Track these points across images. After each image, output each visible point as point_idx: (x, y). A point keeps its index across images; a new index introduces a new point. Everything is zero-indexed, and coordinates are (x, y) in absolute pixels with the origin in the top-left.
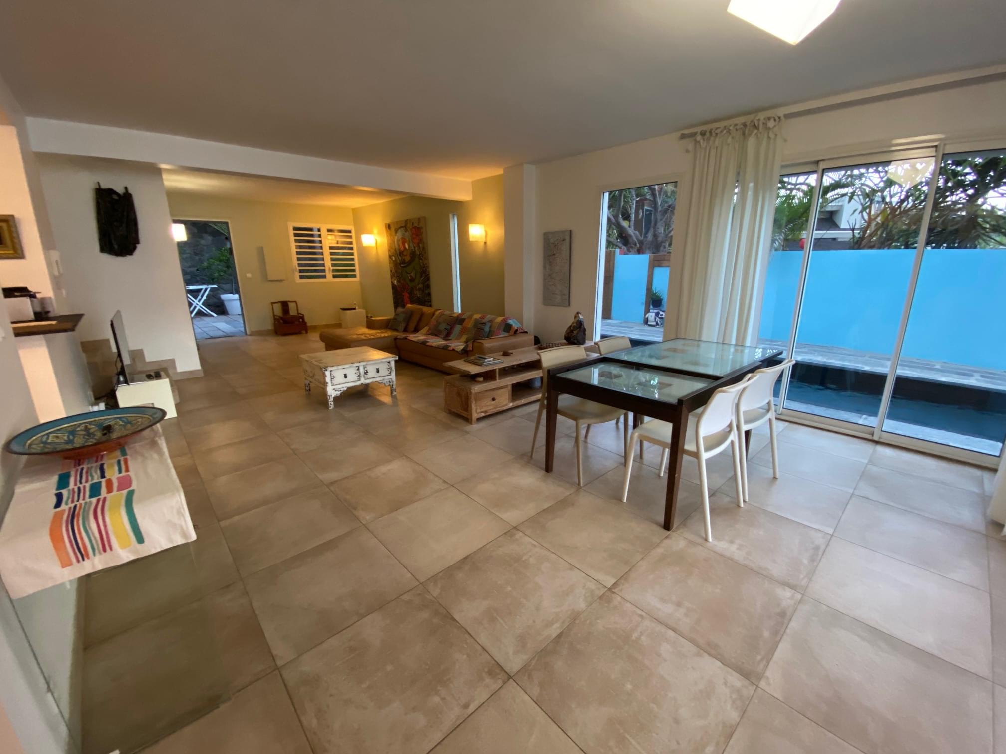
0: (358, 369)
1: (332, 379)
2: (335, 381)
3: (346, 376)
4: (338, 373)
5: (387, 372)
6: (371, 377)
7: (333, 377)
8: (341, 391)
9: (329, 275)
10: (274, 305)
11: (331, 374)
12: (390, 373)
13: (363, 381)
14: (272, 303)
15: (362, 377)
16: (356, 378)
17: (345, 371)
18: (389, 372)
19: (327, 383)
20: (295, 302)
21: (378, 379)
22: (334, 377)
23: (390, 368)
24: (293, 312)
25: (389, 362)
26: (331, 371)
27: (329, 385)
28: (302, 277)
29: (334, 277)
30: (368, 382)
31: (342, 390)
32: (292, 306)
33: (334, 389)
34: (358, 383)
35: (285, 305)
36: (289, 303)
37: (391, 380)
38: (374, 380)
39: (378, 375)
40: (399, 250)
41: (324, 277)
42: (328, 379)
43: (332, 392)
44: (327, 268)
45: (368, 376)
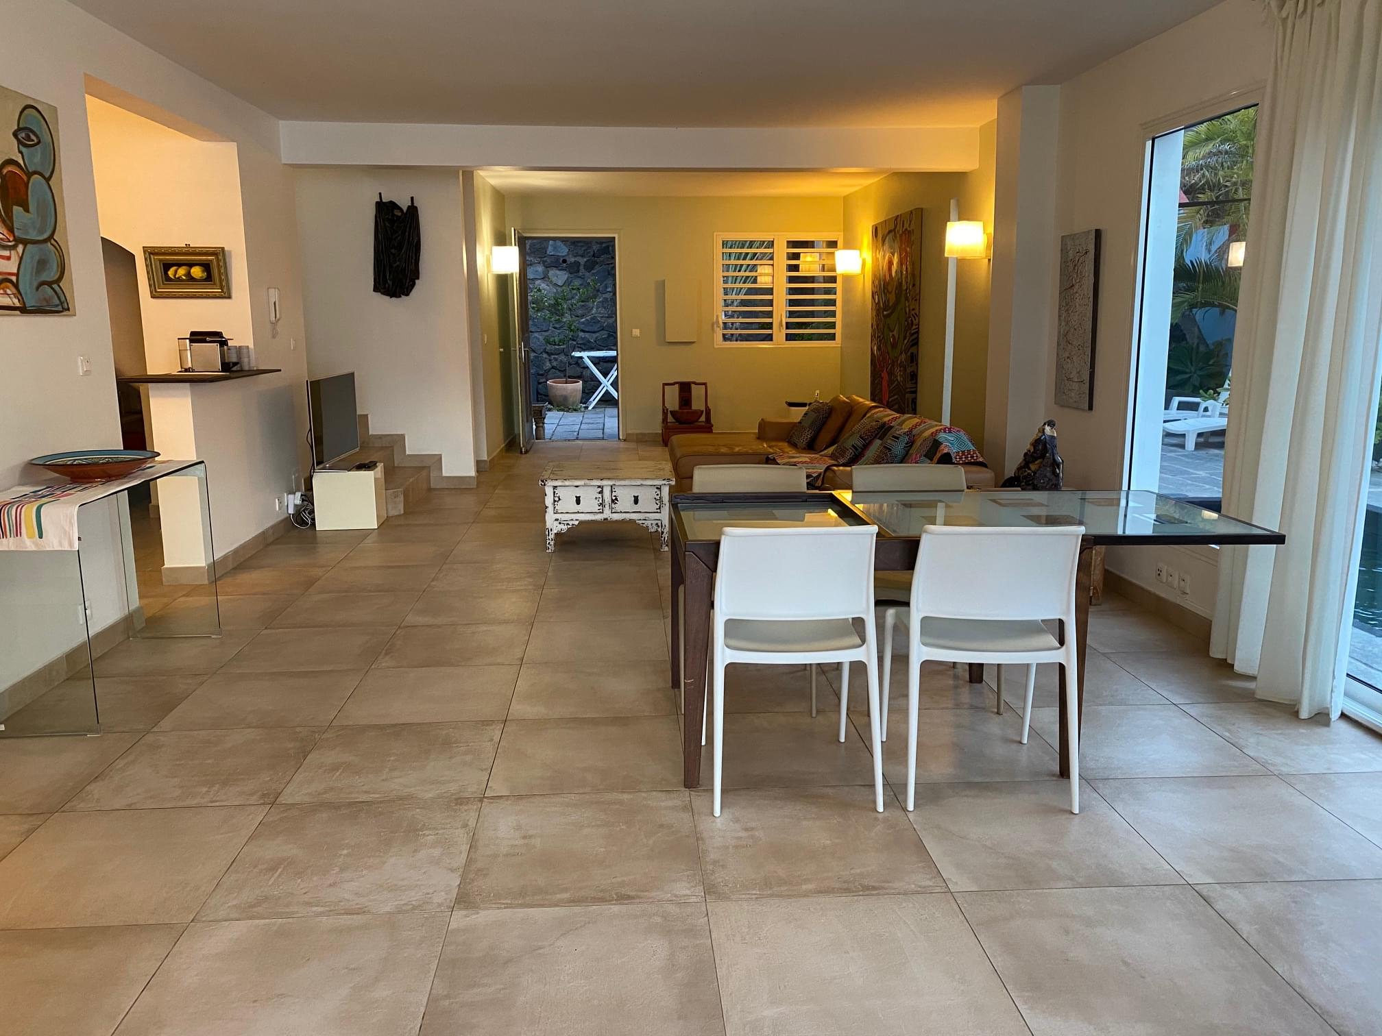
0: (601, 492)
1: (555, 501)
2: (559, 507)
3: (578, 501)
4: (567, 495)
5: (654, 507)
6: (624, 510)
7: (557, 499)
8: (568, 524)
9: (779, 333)
10: (666, 387)
11: (554, 492)
12: (660, 508)
13: (607, 514)
14: (665, 384)
15: (607, 506)
16: (596, 508)
17: (578, 492)
18: (658, 507)
19: (547, 507)
20: (705, 384)
21: (634, 516)
22: (559, 499)
23: (660, 500)
24: (697, 404)
25: (659, 488)
26: (555, 487)
27: (550, 510)
28: (725, 338)
29: (789, 337)
30: (616, 517)
31: (571, 523)
32: (697, 392)
33: (557, 520)
34: (599, 517)
35: (685, 388)
36: (693, 386)
37: (659, 523)
38: (628, 516)
39: (636, 508)
40: (885, 280)
41: (769, 338)
42: (549, 501)
43: (554, 523)
44: (775, 321)
45: (618, 507)
